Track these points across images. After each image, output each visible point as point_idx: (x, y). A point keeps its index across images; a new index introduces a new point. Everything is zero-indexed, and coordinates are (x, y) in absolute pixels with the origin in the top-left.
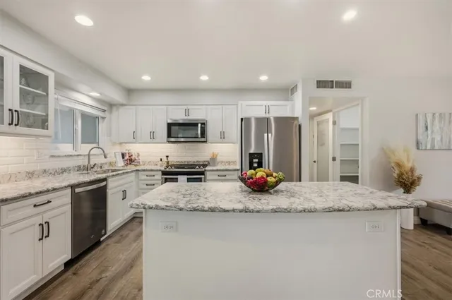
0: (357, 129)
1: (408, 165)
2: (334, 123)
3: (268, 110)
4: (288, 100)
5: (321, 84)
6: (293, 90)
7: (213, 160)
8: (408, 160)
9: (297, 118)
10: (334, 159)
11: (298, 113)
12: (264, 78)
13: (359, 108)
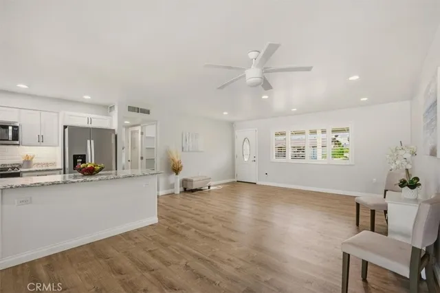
0: (154, 138)
1: (177, 160)
2: (142, 133)
3: (90, 120)
4: (107, 115)
5: (131, 109)
6: (112, 108)
7: (28, 162)
8: (177, 157)
9: (114, 130)
10: (142, 158)
11: (115, 126)
12: (87, 97)
13: (155, 126)
